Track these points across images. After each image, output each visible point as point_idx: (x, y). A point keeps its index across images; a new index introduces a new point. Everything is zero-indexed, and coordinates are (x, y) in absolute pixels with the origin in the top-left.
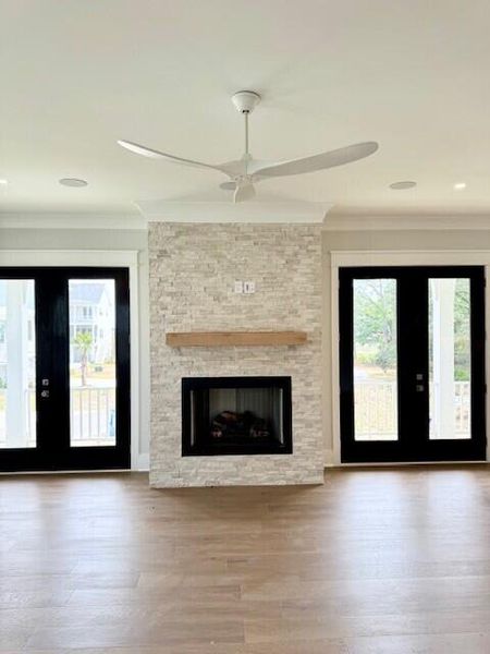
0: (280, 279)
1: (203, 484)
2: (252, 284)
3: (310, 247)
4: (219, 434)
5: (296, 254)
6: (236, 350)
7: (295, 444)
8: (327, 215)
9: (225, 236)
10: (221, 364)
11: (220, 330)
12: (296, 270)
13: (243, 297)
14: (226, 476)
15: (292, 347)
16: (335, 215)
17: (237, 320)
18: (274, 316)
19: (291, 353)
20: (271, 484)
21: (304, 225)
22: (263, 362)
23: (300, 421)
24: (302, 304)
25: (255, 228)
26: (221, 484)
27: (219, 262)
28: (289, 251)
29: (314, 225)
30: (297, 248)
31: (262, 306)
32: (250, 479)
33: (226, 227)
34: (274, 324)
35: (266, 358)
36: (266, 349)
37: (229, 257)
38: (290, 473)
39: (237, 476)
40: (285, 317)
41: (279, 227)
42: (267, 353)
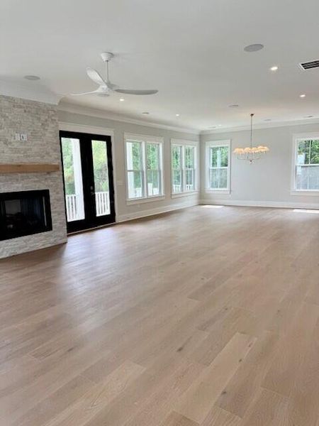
0: (40, 134)
1: (8, 255)
2: (25, 136)
3: (53, 118)
4: (12, 226)
5: (46, 120)
6: (19, 175)
7: (53, 225)
8: (60, 102)
9: (6, 104)
10: (12, 183)
11: (9, 163)
12: (47, 130)
13: (21, 142)
14: (20, 248)
15: (48, 173)
16: (63, 102)
17: (18, 157)
18: (38, 156)
19: (48, 176)
20: (44, 247)
21: (50, 105)
22: (35, 182)
23: (55, 212)
24: (51, 148)
25: (24, 102)
26: (18, 253)
27: (5, 120)
28: (43, 118)
29: (55, 106)
30: (47, 117)
31: (31, 149)
32: (33, 247)
33: (7, 98)
34: (38, 160)
35: (36, 179)
36: (35, 174)
37: (10, 118)
38: (52, 240)
39: (26, 247)
40: (44, 156)
41: (36, 103)
42: (36, 177)
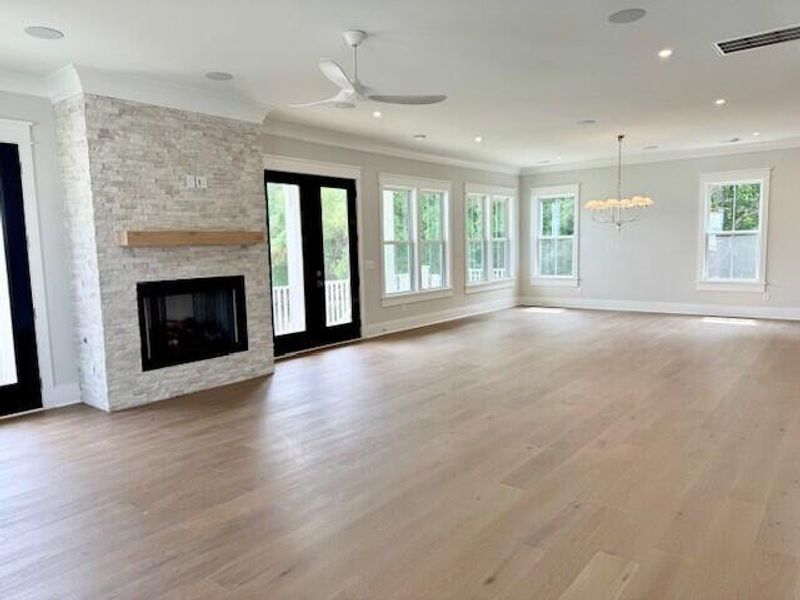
0: (230, 176)
1: (167, 396)
2: (203, 179)
3: (254, 147)
4: (176, 342)
5: (241, 152)
6: (192, 249)
7: (251, 340)
8: (267, 118)
9: (172, 122)
10: (179, 265)
11: (174, 228)
12: (242, 169)
13: (196, 191)
14: (190, 383)
15: (244, 247)
16: (273, 119)
17: (191, 217)
18: (226, 215)
19: (243, 252)
20: (231, 382)
21: (249, 124)
22: (220, 262)
23: (254, 318)
24: (250, 202)
25: (203, 118)
26: (186, 392)
27: (169, 152)
28: (236, 147)
29: (257, 125)
30: (242, 146)
31: (213, 203)
32: (214, 381)
33: (174, 112)
34: (226, 223)
35: (221, 258)
36: (221, 248)
37: (178, 147)
38: (247, 369)
39: (201, 381)
40: (235, 217)
41: (224, 121)
42: (222, 252)
